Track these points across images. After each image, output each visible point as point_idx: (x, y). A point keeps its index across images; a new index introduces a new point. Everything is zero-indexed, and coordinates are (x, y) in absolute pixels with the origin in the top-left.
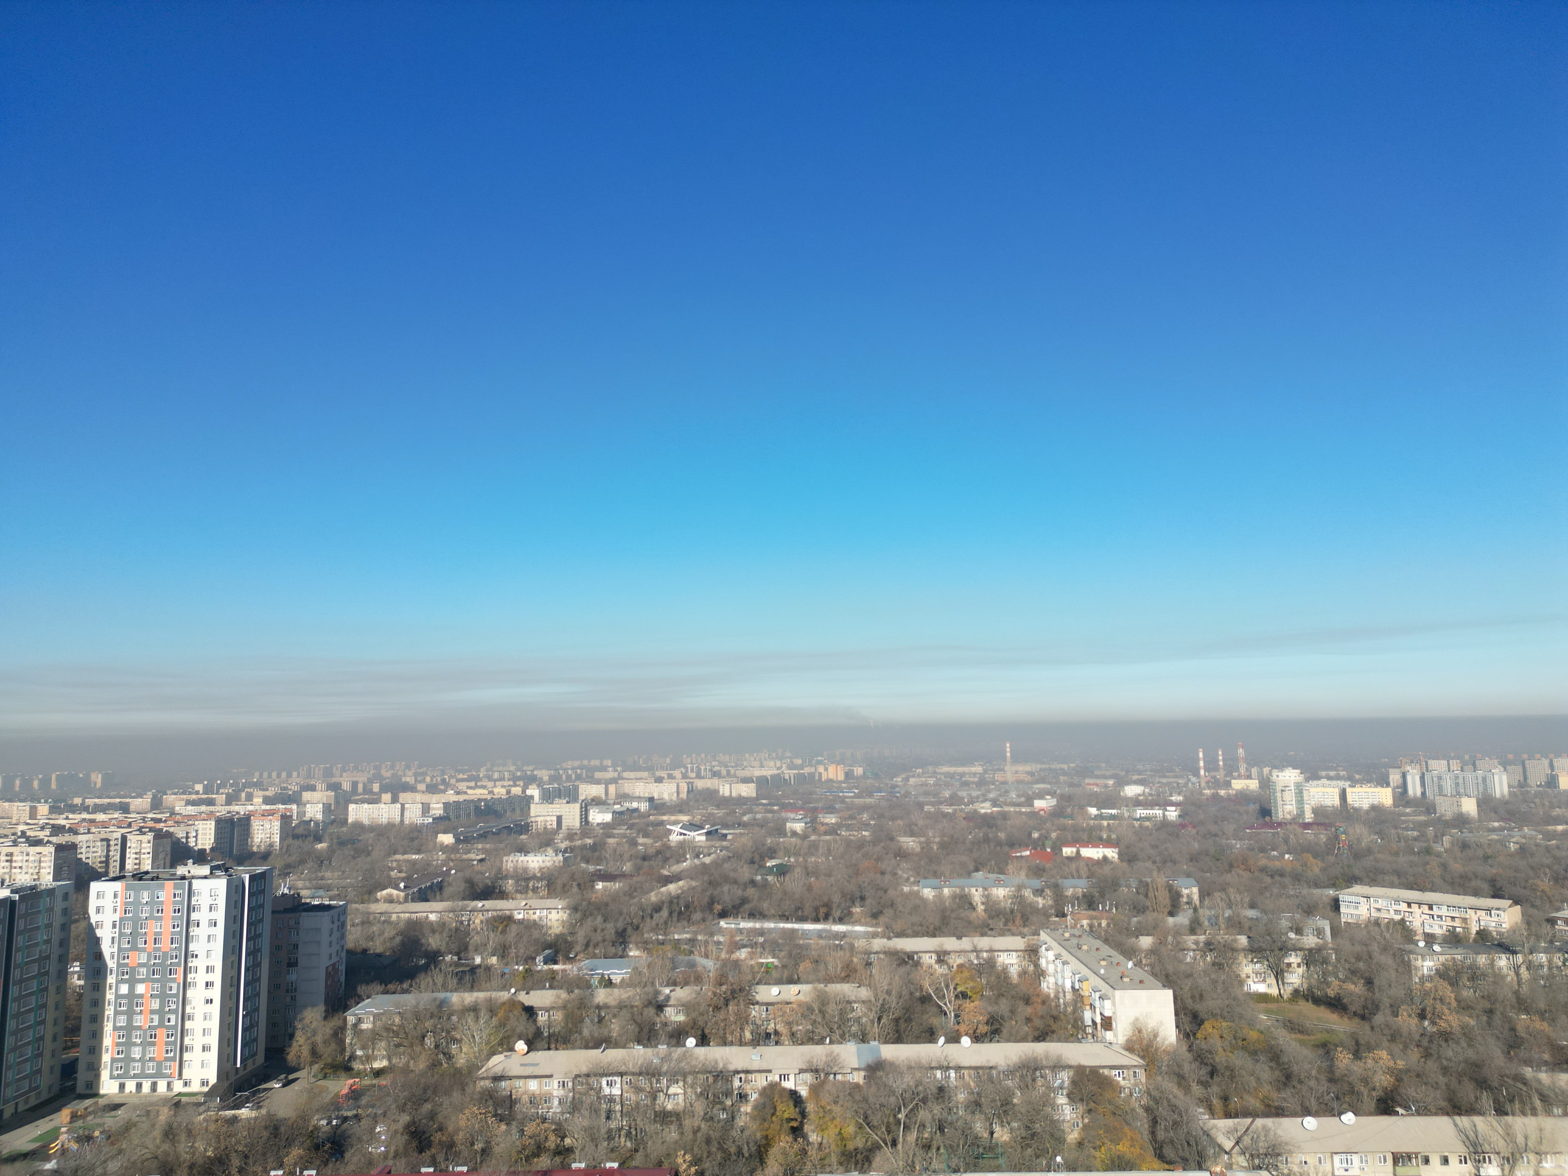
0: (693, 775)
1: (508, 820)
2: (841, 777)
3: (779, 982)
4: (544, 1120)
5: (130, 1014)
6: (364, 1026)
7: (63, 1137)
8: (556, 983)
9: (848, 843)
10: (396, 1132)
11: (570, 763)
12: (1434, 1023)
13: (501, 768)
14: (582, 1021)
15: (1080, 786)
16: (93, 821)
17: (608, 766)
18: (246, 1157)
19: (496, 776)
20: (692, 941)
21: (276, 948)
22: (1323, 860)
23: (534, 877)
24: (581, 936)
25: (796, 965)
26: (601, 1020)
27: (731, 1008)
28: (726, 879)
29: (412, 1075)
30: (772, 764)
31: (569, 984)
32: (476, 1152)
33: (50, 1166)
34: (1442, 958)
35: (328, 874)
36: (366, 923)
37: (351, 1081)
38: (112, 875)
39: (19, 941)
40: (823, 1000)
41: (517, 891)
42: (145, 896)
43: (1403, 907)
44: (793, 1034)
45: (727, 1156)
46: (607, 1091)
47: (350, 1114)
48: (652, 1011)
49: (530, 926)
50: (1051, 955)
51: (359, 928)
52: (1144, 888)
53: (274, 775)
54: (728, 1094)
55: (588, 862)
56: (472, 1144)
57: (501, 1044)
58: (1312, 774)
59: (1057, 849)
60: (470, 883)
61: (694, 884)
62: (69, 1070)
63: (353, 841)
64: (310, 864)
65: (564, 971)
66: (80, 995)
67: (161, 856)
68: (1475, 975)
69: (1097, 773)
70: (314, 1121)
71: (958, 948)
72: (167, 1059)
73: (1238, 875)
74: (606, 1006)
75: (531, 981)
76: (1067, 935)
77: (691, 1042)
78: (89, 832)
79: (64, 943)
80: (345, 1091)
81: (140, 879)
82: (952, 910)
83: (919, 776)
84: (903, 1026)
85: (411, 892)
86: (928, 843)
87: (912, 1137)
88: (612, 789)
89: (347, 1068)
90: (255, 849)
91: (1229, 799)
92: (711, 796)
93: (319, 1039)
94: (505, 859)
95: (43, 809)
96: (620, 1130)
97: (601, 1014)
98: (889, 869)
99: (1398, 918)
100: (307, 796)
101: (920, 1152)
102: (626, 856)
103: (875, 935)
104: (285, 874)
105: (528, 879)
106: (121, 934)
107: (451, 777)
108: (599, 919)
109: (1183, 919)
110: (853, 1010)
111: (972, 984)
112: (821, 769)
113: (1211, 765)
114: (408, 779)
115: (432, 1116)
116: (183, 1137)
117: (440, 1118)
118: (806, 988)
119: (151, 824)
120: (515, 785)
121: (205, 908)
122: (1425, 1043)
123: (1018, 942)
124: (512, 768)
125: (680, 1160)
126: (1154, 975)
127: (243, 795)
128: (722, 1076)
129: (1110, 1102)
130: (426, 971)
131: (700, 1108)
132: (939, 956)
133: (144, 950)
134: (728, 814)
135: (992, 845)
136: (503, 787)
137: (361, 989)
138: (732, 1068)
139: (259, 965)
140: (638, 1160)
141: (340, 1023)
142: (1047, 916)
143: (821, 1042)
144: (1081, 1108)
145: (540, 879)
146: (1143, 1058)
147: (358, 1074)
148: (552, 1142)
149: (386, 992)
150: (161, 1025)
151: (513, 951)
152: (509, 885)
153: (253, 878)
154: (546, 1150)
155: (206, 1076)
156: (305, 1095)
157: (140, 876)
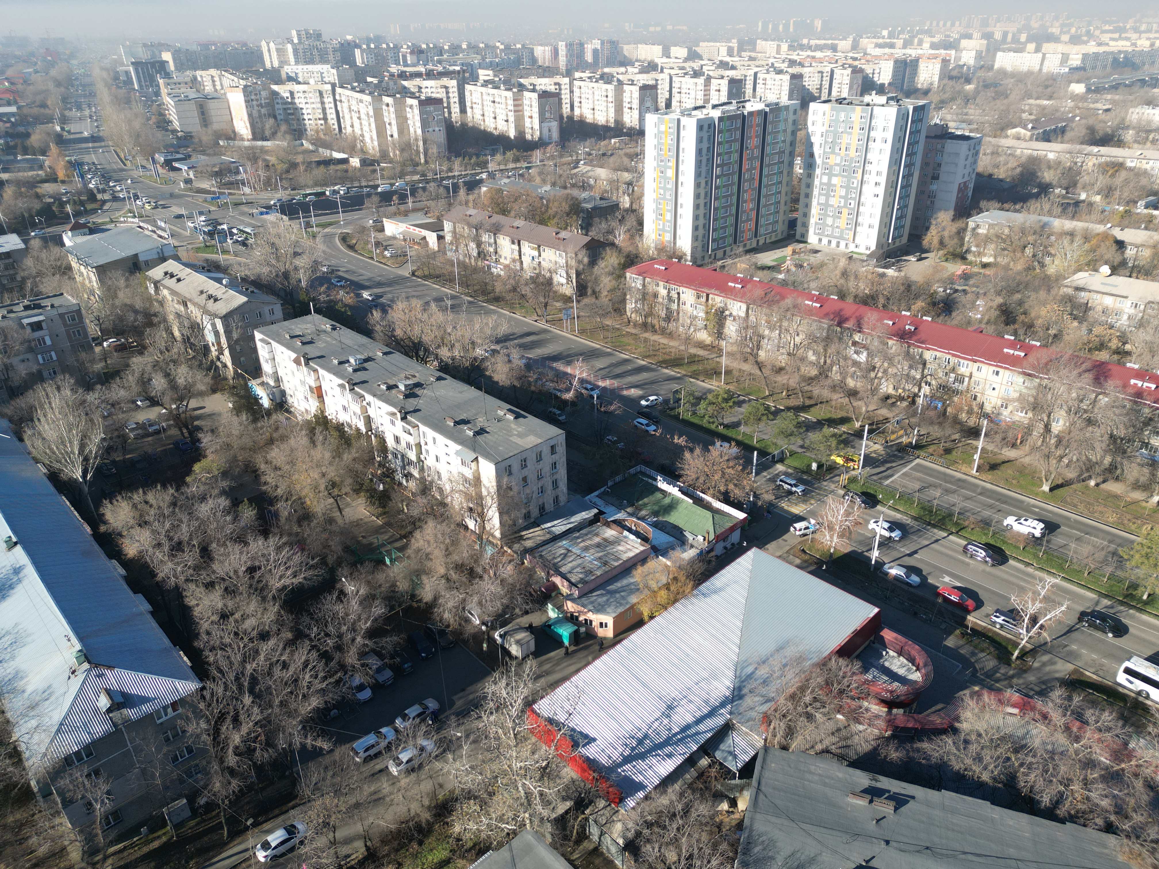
4: (1111, 327)
5: (828, 196)
6: (980, 231)
7: (788, 262)
8: (1151, 226)
10: (991, 307)
13: (1150, 20)
16: (813, 57)
18: (888, 299)
19: (1143, 27)
21: (925, 164)
29: (1010, 272)
32: (1049, 335)
33: (781, 276)
35: (971, 111)
36: (995, 153)
37: (964, 267)
38: (823, 99)
39: (769, 139)
41: (1136, 141)
42: (843, 115)
47: (960, 288)
49: (1140, 174)
51: (989, 157)
53: (941, 23)
56: (1048, 329)
57: (1088, 264)
60: (1092, 130)
62: (792, 224)
63: (995, 85)
64: (959, 101)
66: (800, 179)
67: (855, 87)
70: (935, 287)
72: (847, 229)
75: (1128, 220)
78: (811, 66)
79: (793, 144)
80: (959, 272)
81: (840, 103)
85: (1036, 132)
89: (963, 257)
90: (919, 86)
93: (946, 234)
94: (1131, 110)
95: (785, 47)
100: (964, 43)
104: (939, 108)
105: (1149, 132)
106: (826, 142)
107: (1097, 28)
114: (1054, 30)
115: (1020, 303)
116: (852, 278)
117: (1026, 306)
119: (850, 61)
121: (880, 129)
127: (916, 40)
130: (1037, 198)
133: (839, 154)
136: (1148, 39)
137: (983, 204)
139: (912, 175)
141: (963, 225)
147: (970, 263)
148: (1114, 344)
149: (1002, 209)
150: (845, 206)
151: (1117, 193)
152: (1129, 135)
153: (915, 109)
154: (1107, 348)
155: (869, 245)
156: (931, 269)
157: (840, 101)
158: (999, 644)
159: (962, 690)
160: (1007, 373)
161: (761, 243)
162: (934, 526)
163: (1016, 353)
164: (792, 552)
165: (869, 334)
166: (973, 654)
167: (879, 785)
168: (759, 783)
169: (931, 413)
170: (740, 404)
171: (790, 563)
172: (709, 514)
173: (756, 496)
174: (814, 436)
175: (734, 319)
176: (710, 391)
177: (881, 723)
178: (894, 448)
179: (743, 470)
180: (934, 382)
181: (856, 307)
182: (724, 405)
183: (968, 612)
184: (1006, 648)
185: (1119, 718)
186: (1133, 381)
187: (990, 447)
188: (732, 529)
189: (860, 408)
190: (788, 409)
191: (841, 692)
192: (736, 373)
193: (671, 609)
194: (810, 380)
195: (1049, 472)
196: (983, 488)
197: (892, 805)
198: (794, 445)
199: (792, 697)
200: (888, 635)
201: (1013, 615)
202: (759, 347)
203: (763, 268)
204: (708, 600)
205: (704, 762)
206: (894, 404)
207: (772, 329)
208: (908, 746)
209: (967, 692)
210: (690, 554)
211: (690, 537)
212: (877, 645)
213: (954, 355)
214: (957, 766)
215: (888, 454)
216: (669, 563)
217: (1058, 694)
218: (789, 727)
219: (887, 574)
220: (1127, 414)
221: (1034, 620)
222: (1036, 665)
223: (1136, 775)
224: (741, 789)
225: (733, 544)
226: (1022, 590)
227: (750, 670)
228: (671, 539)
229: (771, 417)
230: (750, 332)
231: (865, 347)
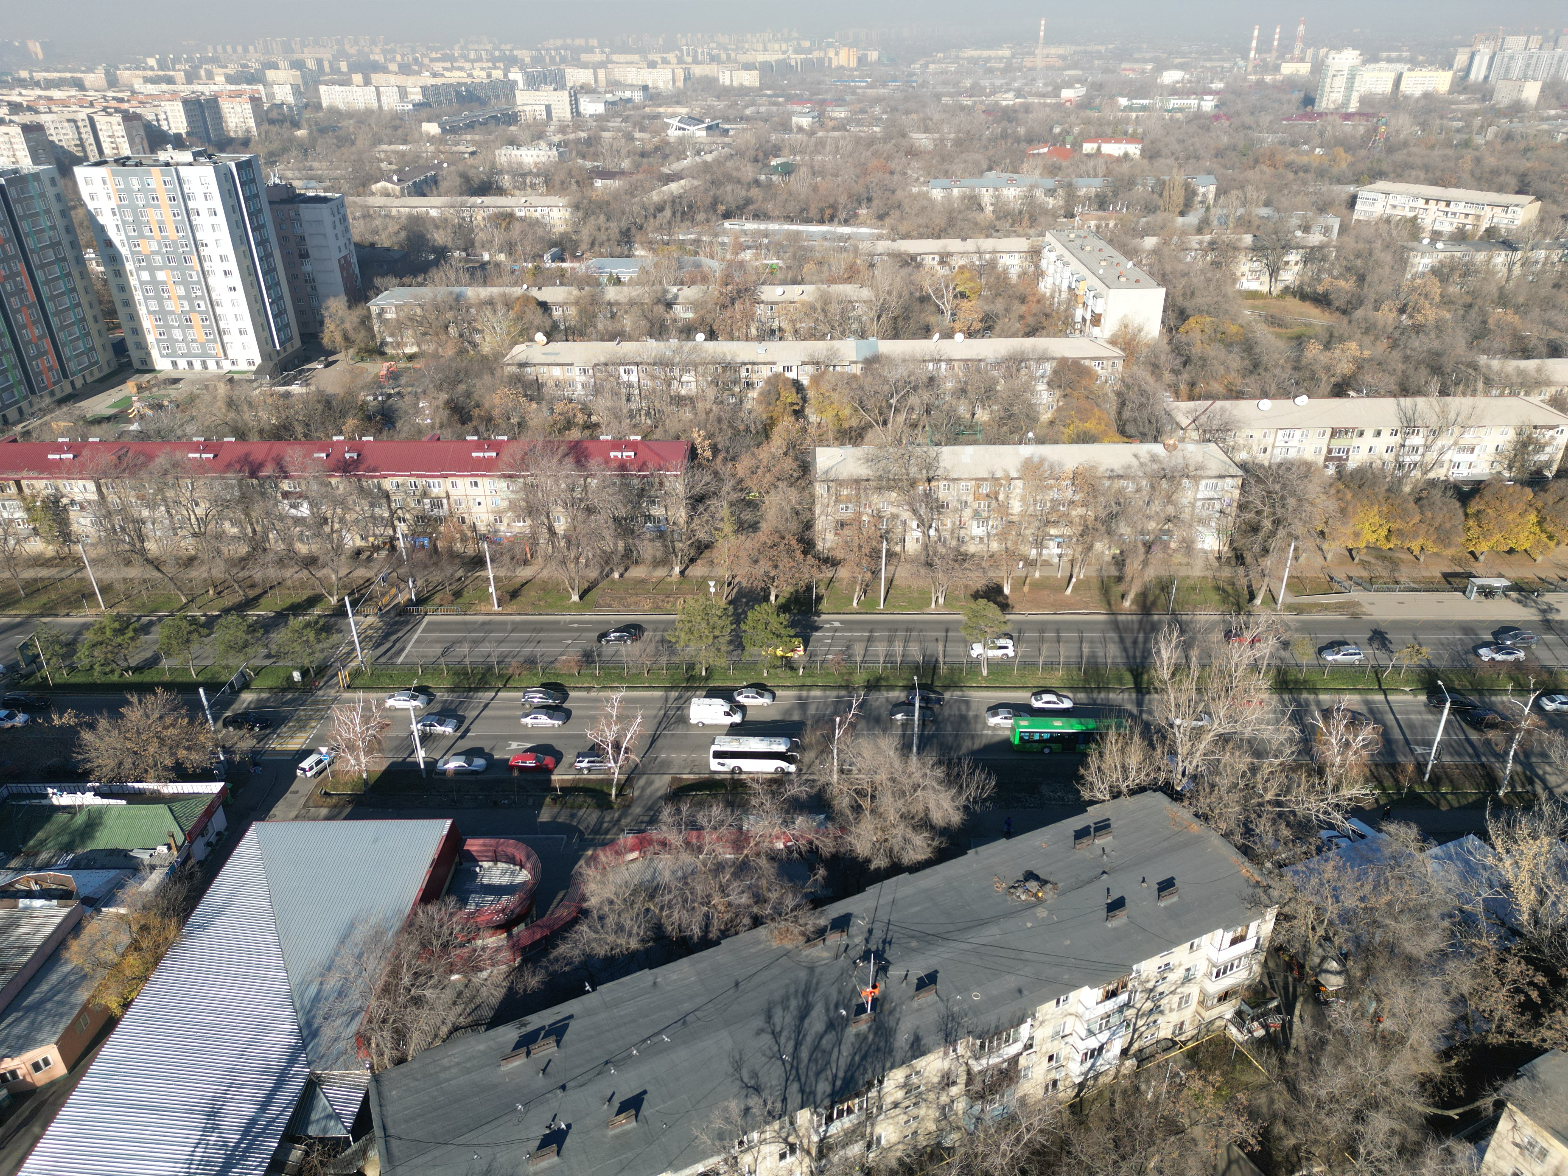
0: (689, 59)
1: (496, 107)
2: (853, 63)
3: (783, 282)
4: (571, 401)
5: (160, 300)
6: (388, 316)
7: (137, 405)
8: (566, 281)
9: (858, 140)
10: (438, 407)
11: (551, 41)
12: (1411, 317)
13: (476, 47)
14: (595, 316)
15: (1113, 72)
16: (50, 99)
17: (594, 47)
18: (308, 425)
19: (472, 55)
20: (697, 242)
21: (283, 240)
22: (1354, 155)
23: (530, 173)
24: (585, 234)
25: (801, 266)
26: (613, 316)
27: (737, 306)
28: (729, 178)
29: (442, 360)
30: (776, 46)
31: (581, 282)
32: (513, 425)
33: (134, 427)
34: (1441, 256)
35: (316, 165)
36: (366, 216)
37: (387, 364)
38: (93, 160)
39: (24, 226)
40: (826, 301)
41: (515, 187)
42: (134, 181)
43: (1421, 203)
44: (796, 331)
45: (736, 432)
46: (625, 378)
47: (392, 391)
48: (661, 308)
49: (535, 224)
50: (1053, 256)
51: (361, 221)
52: (1161, 187)
53: (229, 48)
54: (736, 382)
55: (584, 157)
56: (509, 418)
57: (521, 334)
58: (1371, 57)
59: (1077, 145)
60: (465, 177)
61: (696, 183)
62: (120, 348)
63: (333, 128)
64: (294, 153)
65: (573, 269)
66: (105, 281)
67: (137, 140)
68: (1467, 270)
69: (1137, 55)
70: (361, 397)
71: (961, 250)
72: (208, 341)
73: (1262, 172)
74: (617, 303)
75: (540, 277)
76: (1072, 236)
77: (700, 337)
78: (50, 112)
79: (70, 230)
80: (384, 372)
81: (124, 165)
82: (960, 212)
83: (939, 62)
84: (900, 323)
85: (406, 185)
86: (942, 140)
87: (901, 418)
88: (601, 73)
89: (378, 351)
90: (232, 134)
91: (1274, 86)
92: (709, 85)
93: (348, 326)
94: (497, 152)
96: (640, 410)
97: (613, 310)
98: (899, 169)
99: (1411, 215)
100: (270, 74)
101: (907, 430)
102: (624, 152)
103: (880, 237)
104: (271, 163)
105: (524, 175)
106: (124, 222)
107: (423, 55)
108: (602, 218)
109: (1193, 219)
110: (854, 309)
111: (972, 284)
112: (831, 53)
113: (1264, 46)
114: (377, 57)
115: (468, 395)
116: (245, 408)
117: (476, 396)
118: (809, 288)
119: (114, 104)
120: (496, 68)
121: (200, 196)
122: (1396, 335)
123: (1023, 244)
124: (489, 47)
125: (695, 435)
126: (1151, 274)
127: (202, 72)
128: (730, 367)
129: (1085, 388)
130: (437, 266)
131: (711, 393)
132: (941, 258)
133: (152, 238)
134: (730, 107)
135: (1010, 141)
136: (482, 69)
137: (378, 282)
138: (739, 360)
139: (271, 255)
140: (658, 434)
141: (365, 312)
142: (1055, 217)
143: (823, 337)
144: (1058, 393)
145: (537, 175)
146: (1124, 350)
147: (392, 358)
148: (580, 418)
149: (403, 285)
150: (192, 310)
151: (519, 248)
152: (506, 181)
153: (239, 166)
154: (576, 425)
155: (251, 358)
156: (348, 375)
157: (122, 162)
158: (593, 790)
159: (576, 863)
160: (486, 481)
161: (79, 384)
162: (477, 689)
163: (487, 454)
164: (311, 803)
165: (300, 477)
166: (573, 816)
167: (530, 1028)
168: (384, 1128)
169: (421, 555)
170: (146, 629)
171: (315, 819)
172: (162, 809)
173: (226, 750)
174: (280, 636)
175: (82, 508)
176: (86, 626)
177: (506, 955)
178: (392, 614)
179: (191, 722)
180: (408, 516)
181: (267, 445)
182: (119, 640)
183: (550, 772)
184: (602, 792)
185: (726, 807)
186: (612, 454)
187: (502, 573)
188: (209, 813)
189: (327, 578)
190: (226, 611)
191: (445, 946)
192: (120, 587)
193: (155, 976)
194: (243, 562)
195: (571, 579)
196: (513, 623)
197: (552, 1040)
198: (257, 657)
199: (386, 990)
200: (473, 845)
201: (595, 751)
202: (142, 539)
203: (99, 421)
204: (210, 931)
205: (296, 1154)
206: (369, 559)
207: (152, 505)
208: (544, 962)
209: (582, 862)
210: (153, 881)
211: (144, 856)
212: (466, 865)
213: (418, 476)
214: (601, 951)
215: (387, 624)
216: (123, 911)
217: (666, 813)
218: (397, 1031)
219: (444, 772)
220: (620, 491)
221: (617, 746)
222: (636, 793)
223: (758, 855)
224: (363, 1153)
225: (219, 834)
226: (594, 719)
227: (313, 990)
228: (112, 873)
229: (205, 631)
230: (117, 520)
231: (301, 496)
